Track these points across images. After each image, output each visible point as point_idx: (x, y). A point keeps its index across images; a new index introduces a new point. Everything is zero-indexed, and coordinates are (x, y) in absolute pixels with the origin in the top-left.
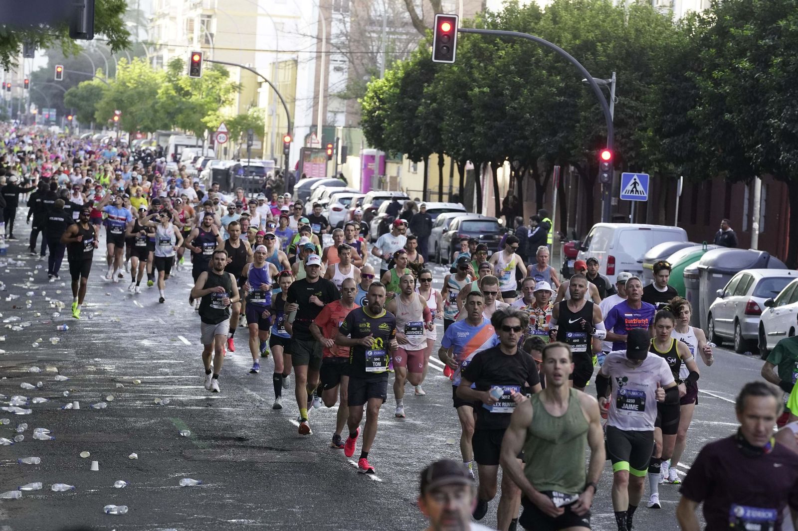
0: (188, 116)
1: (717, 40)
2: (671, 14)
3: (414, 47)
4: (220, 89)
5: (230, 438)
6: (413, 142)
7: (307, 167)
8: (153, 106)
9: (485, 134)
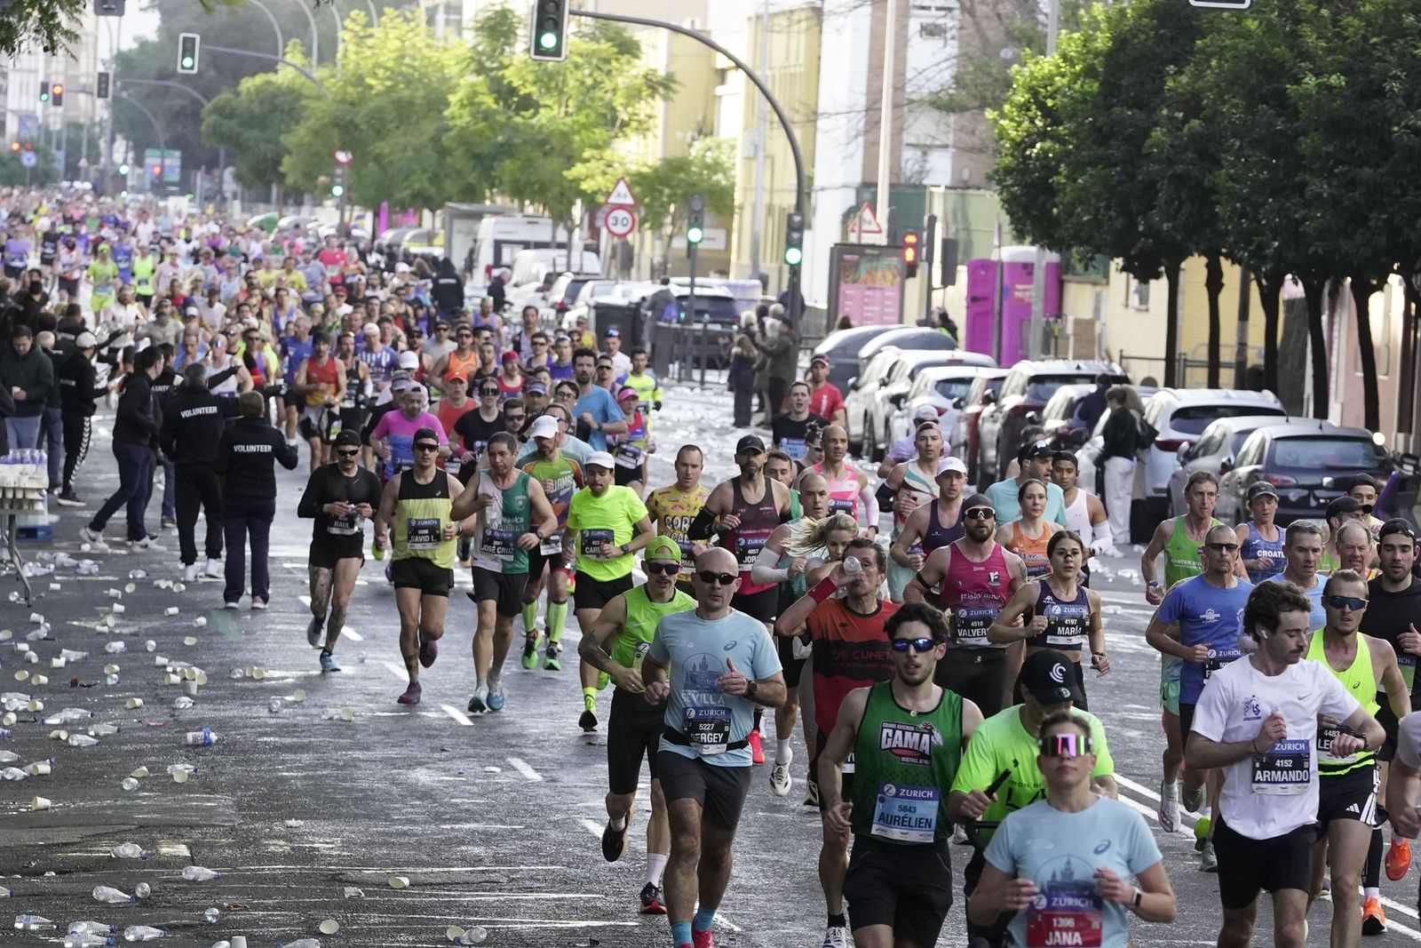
0: (529, 162)
4: (614, 91)
6: (1136, 225)
7: (850, 298)
8: (435, 140)
9: (1336, 202)
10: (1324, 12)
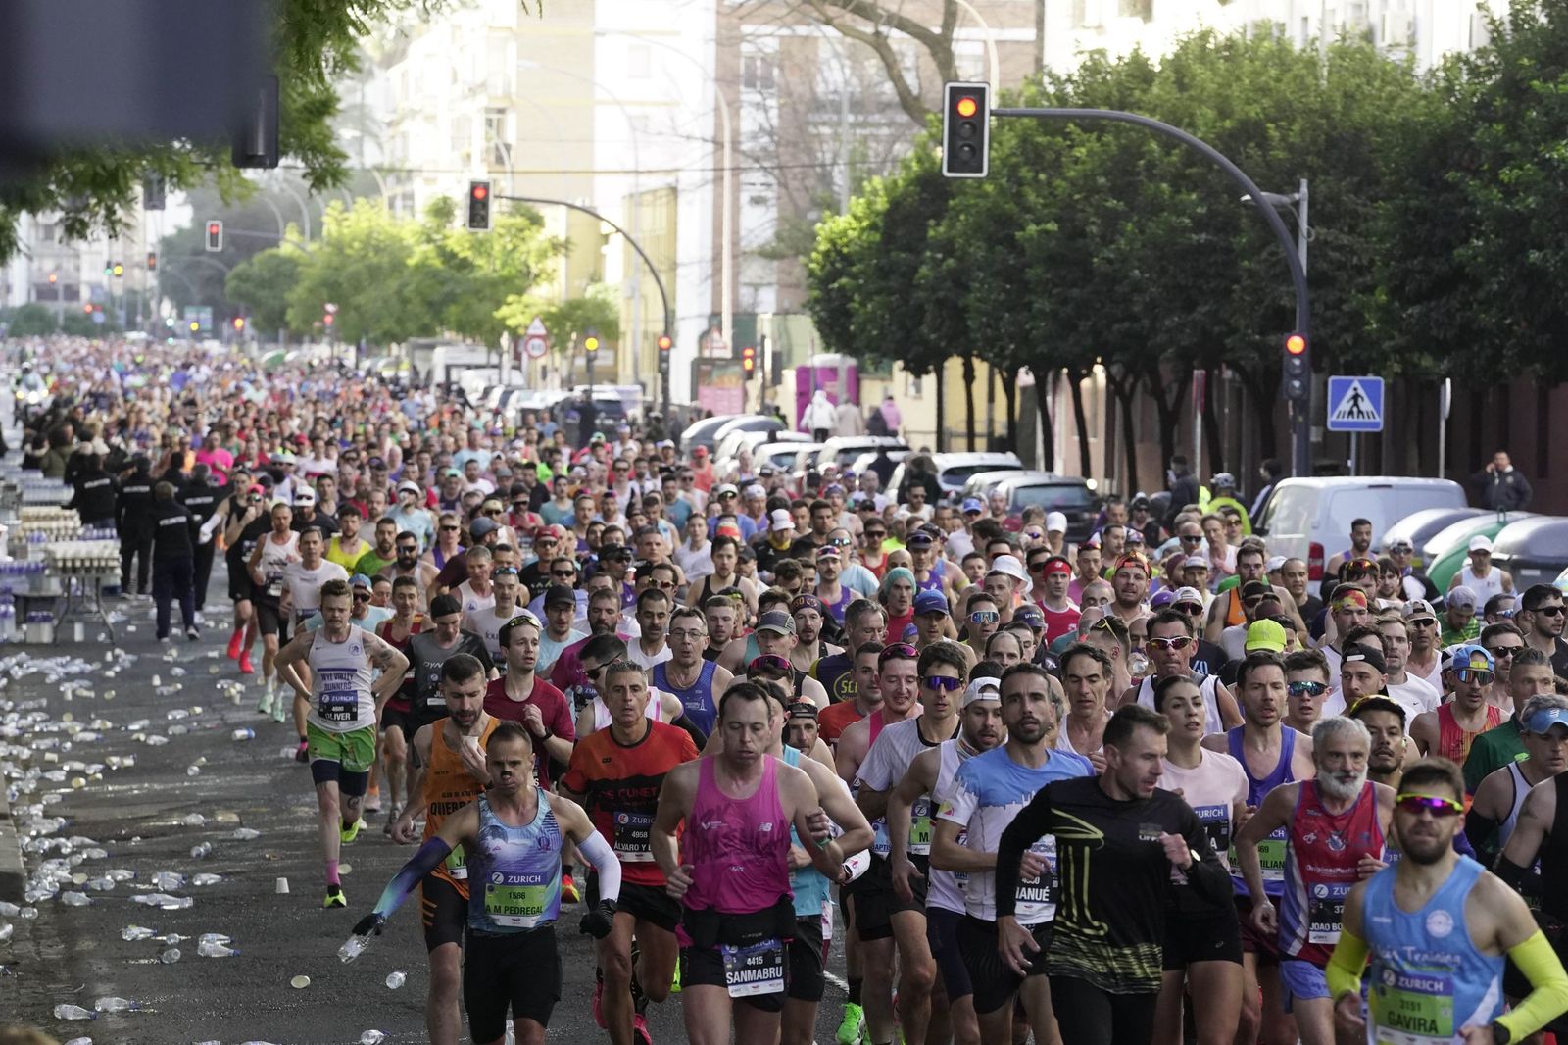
0: (468, 307)
1: (1505, 106)
2: (1412, 59)
3: (904, 150)
4: (529, 252)
6: (911, 337)
7: (706, 395)
8: (399, 292)
9: (1054, 315)
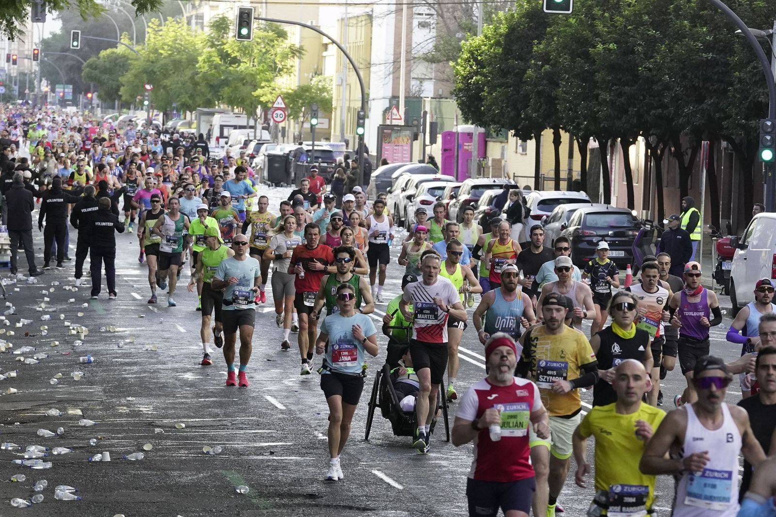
4: (276, 55)
5: (299, 495)
7: (387, 150)
8: (192, 78)
9: (613, 102)
10: (606, 15)
